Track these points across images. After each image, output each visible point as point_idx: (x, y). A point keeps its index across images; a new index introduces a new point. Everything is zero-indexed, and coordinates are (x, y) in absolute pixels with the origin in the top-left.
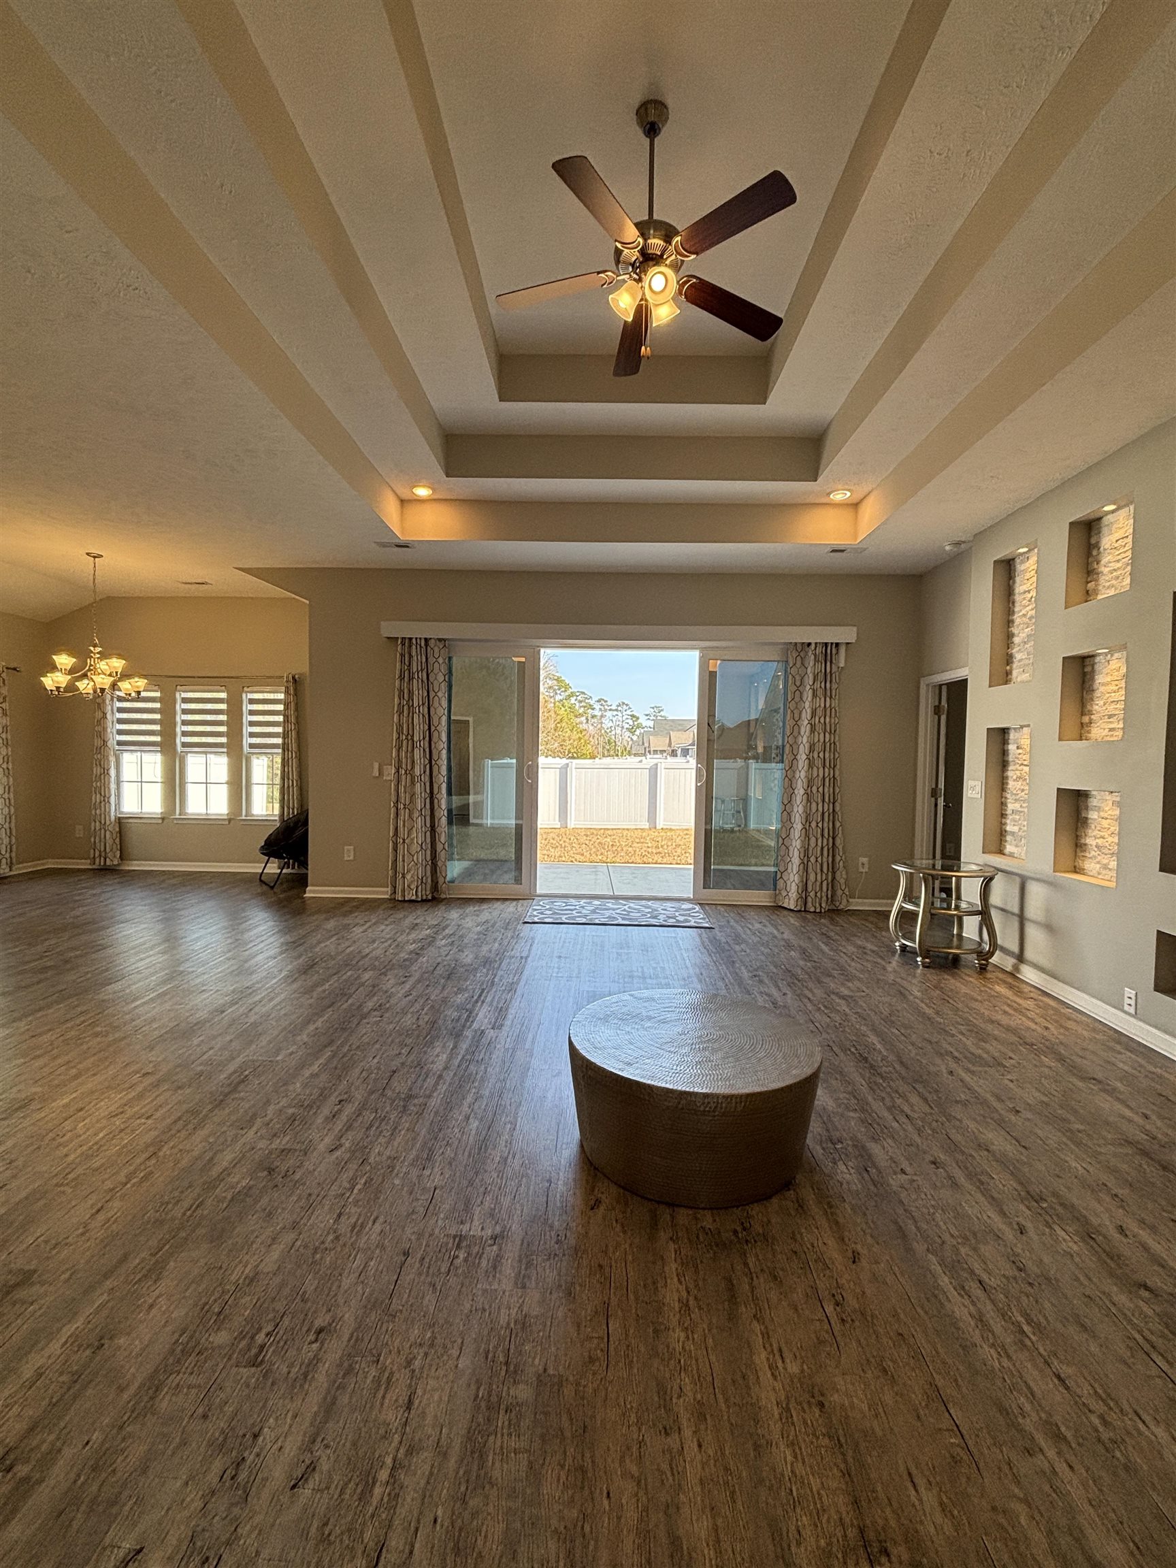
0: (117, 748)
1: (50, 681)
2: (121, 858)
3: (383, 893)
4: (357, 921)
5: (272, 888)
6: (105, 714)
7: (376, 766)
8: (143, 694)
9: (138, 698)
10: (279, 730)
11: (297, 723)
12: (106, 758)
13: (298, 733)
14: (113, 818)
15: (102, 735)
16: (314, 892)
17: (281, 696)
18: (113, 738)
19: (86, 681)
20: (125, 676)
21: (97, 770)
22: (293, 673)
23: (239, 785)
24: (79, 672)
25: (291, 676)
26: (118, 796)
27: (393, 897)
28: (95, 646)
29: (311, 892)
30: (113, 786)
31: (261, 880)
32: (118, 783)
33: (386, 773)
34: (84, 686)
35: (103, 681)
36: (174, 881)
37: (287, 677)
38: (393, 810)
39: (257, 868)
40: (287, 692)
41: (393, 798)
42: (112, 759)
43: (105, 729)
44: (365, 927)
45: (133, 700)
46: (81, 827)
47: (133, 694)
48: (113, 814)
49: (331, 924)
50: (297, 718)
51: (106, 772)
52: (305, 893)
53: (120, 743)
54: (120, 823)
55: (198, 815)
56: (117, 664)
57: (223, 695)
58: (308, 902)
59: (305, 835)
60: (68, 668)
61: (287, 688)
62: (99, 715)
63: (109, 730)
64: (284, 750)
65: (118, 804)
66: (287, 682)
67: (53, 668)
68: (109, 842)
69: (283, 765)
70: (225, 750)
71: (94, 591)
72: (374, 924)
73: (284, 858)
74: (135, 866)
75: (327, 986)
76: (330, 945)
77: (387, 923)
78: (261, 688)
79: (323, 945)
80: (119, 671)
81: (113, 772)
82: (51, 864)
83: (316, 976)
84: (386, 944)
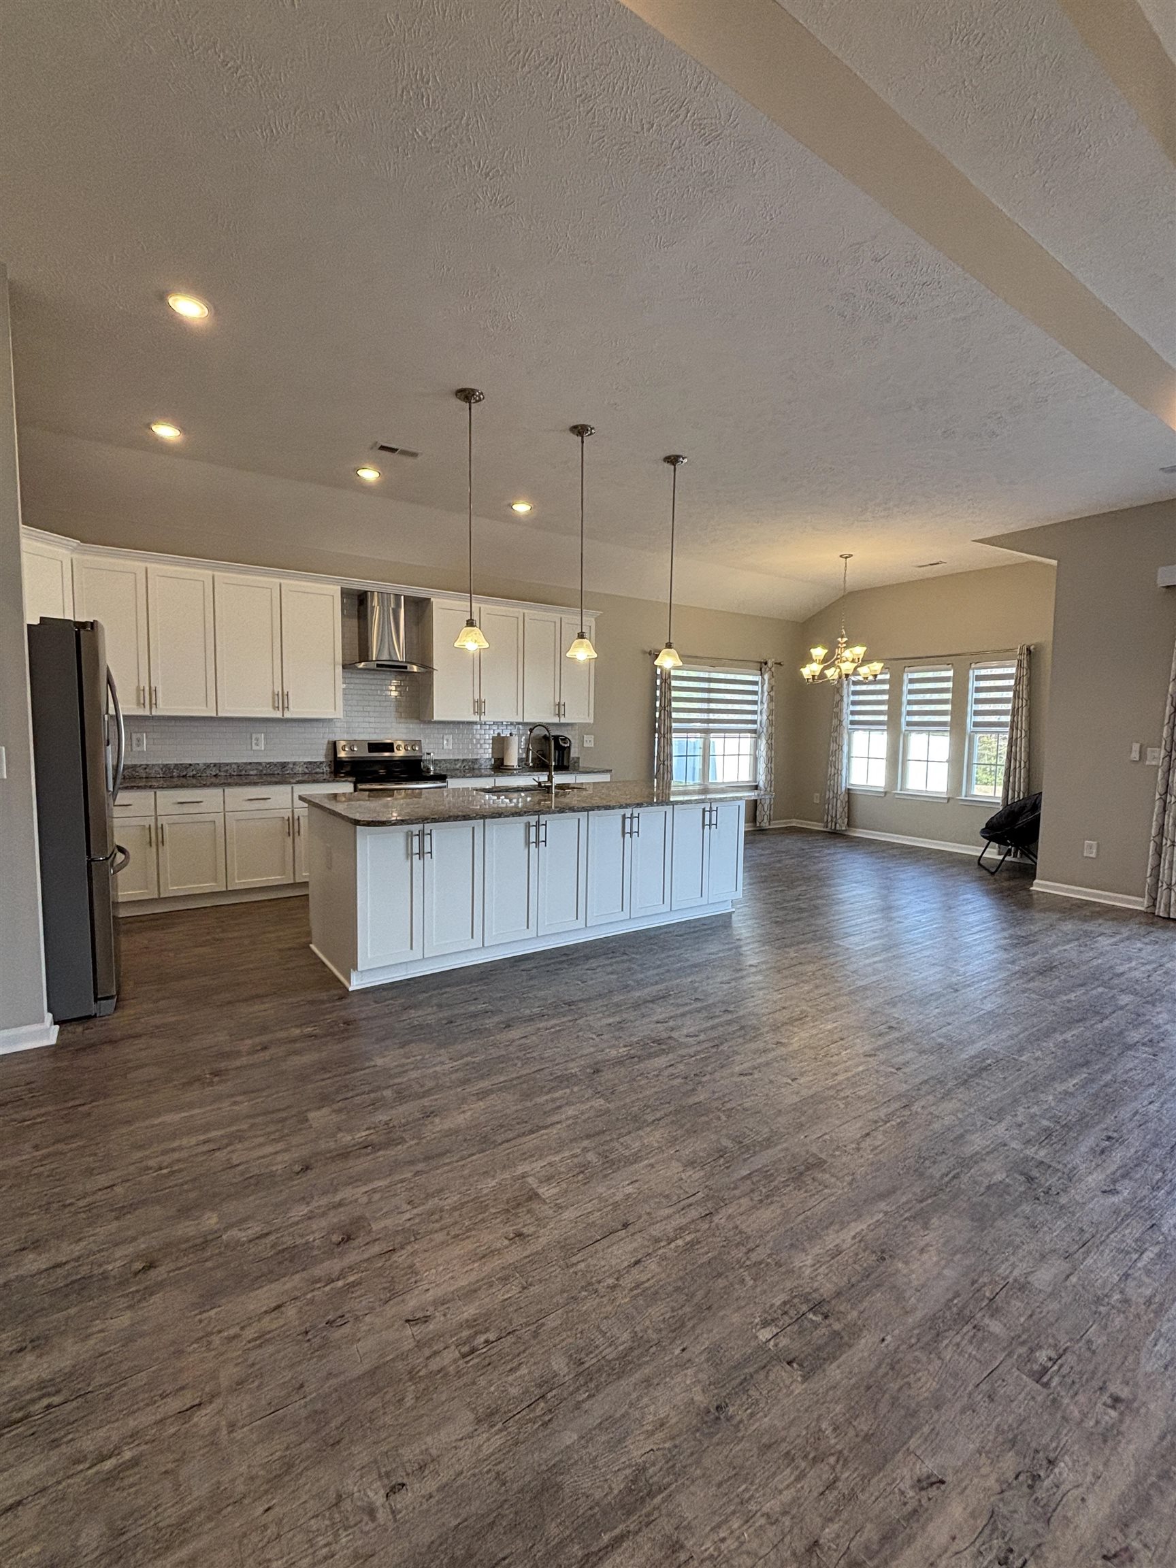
0: (850, 726)
1: (809, 671)
2: (848, 824)
3: (1140, 904)
4: (1101, 929)
5: (993, 874)
6: (842, 697)
7: (1136, 747)
8: (879, 677)
9: (875, 682)
10: (1009, 707)
11: (1030, 698)
12: (841, 735)
13: (1030, 711)
14: (843, 789)
15: (838, 715)
16: (1041, 886)
17: (1013, 670)
18: (847, 718)
19: (833, 669)
20: (866, 661)
21: (833, 746)
22: (1028, 644)
23: (959, 763)
24: (828, 661)
25: (1025, 648)
26: (848, 769)
27: (1149, 910)
28: (842, 637)
29: (1038, 886)
30: (845, 761)
31: (979, 864)
32: (849, 758)
33: (1149, 756)
34: (831, 673)
35: (847, 667)
36: (895, 852)
37: (1021, 649)
38: (1158, 804)
39: (976, 851)
40: (1020, 666)
41: (1160, 788)
42: (846, 736)
43: (841, 710)
44: (1114, 940)
45: (870, 683)
46: (818, 795)
47: (871, 678)
48: (844, 785)
49: (1068, 926)
50: (1030, 694)
51: (840, 747)
52: (1032, 885)
53: (852, 723)
54: (849, 794)
55: (918, 791)
56: (859, 651)
57: (950, 673)
58: (1035, 896)
59: (1036, 822)
60: (822, 658)
61: (1020, 661)
62: (837, 698)
63: (844, 711)
64: (1012, 729)
65: (848, 777)
66: (1021, 654)
67: (811, 660)
68: (840, 810)
69: (1010, 745)
70: (948, 728)
71: (845, 589)
72: (1128, 938)
73: (1008, 845)
74: (859, 833)
75: (1072, 996)
76: (1070, 951)
77: (1146, 940)
78: (987, 664)
79: (1060, 948)
80: (861, 657)
81: (845, 748)
82: (795, 823)
83: (1056, 982)
84: (1149, 967)
